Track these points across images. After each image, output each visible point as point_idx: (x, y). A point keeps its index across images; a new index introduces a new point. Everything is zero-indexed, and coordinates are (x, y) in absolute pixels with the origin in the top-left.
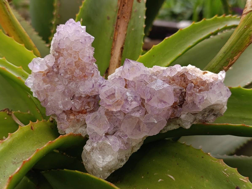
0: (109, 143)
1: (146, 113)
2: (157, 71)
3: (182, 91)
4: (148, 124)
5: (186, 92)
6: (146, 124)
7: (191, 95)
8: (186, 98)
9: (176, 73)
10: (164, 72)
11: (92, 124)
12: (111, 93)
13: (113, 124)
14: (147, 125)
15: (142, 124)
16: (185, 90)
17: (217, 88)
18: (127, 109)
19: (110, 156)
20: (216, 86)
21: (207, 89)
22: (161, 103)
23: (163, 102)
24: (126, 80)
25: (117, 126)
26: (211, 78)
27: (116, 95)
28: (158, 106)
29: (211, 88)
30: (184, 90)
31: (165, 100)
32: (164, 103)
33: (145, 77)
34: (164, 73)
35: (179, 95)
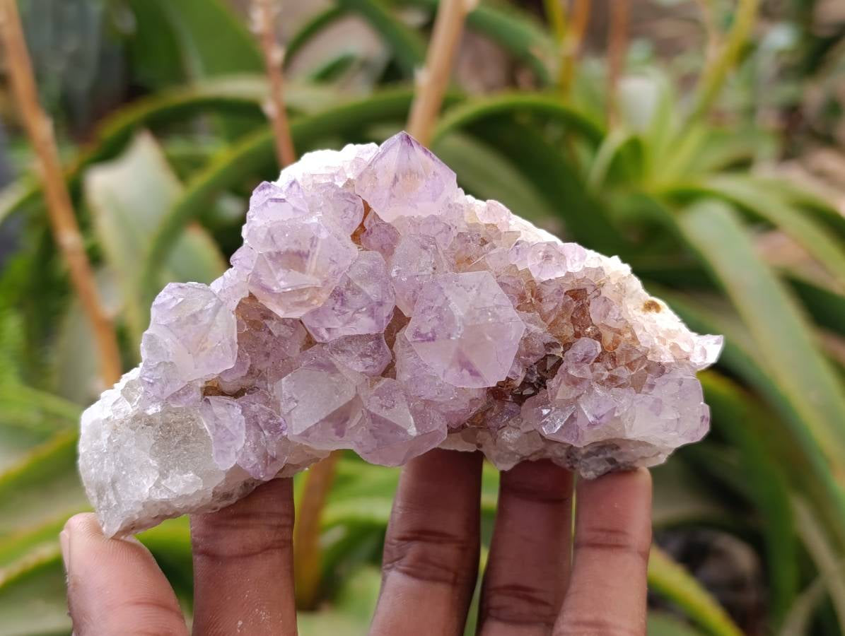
0: (206, 426)
1: (389, 371)
2: (493, 225)
3: (550, 351)
4: (380, 423)
5: (560, 362)
6: (374, 418)
7: (575, 382)
8: (552, 383)
9: (561, 274)
10: (520, 252)
11: (172, 331)
12: (295, 248)
13: (252, 359)
14: (373, 422)
15: (358, 417)
16: (563, 353)
17: (672, 396)
18: (328, 330)
19: (190, 476)
20: (672, 387)
21: (638, 385)
22: (462, 370)
23: (470, 371)
24: (367, 209)
25: (260, 371)
26: (668, 347)
27: (312, 264)
28: (444, 374)
29: (652, 386)
30: (558, 352)
31: (478, 366)
32: (471, 374)
33: (444, 235)
34: (517, 254)
35: (532, 360)
